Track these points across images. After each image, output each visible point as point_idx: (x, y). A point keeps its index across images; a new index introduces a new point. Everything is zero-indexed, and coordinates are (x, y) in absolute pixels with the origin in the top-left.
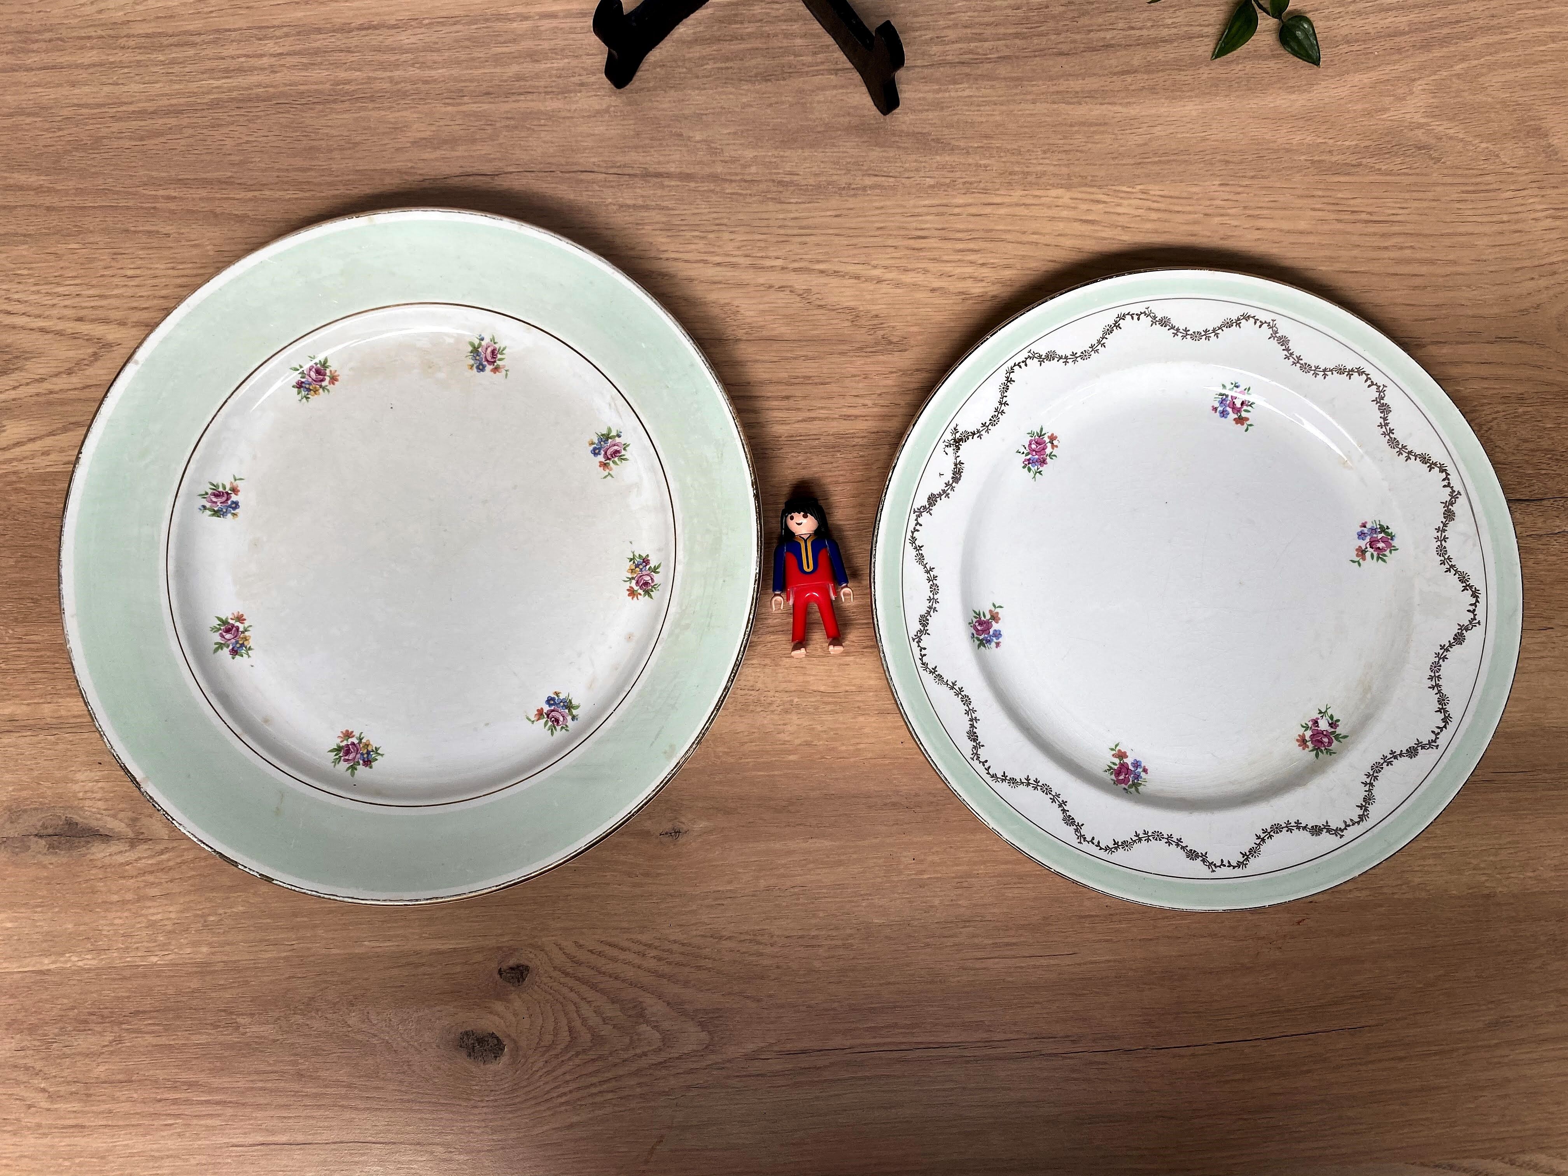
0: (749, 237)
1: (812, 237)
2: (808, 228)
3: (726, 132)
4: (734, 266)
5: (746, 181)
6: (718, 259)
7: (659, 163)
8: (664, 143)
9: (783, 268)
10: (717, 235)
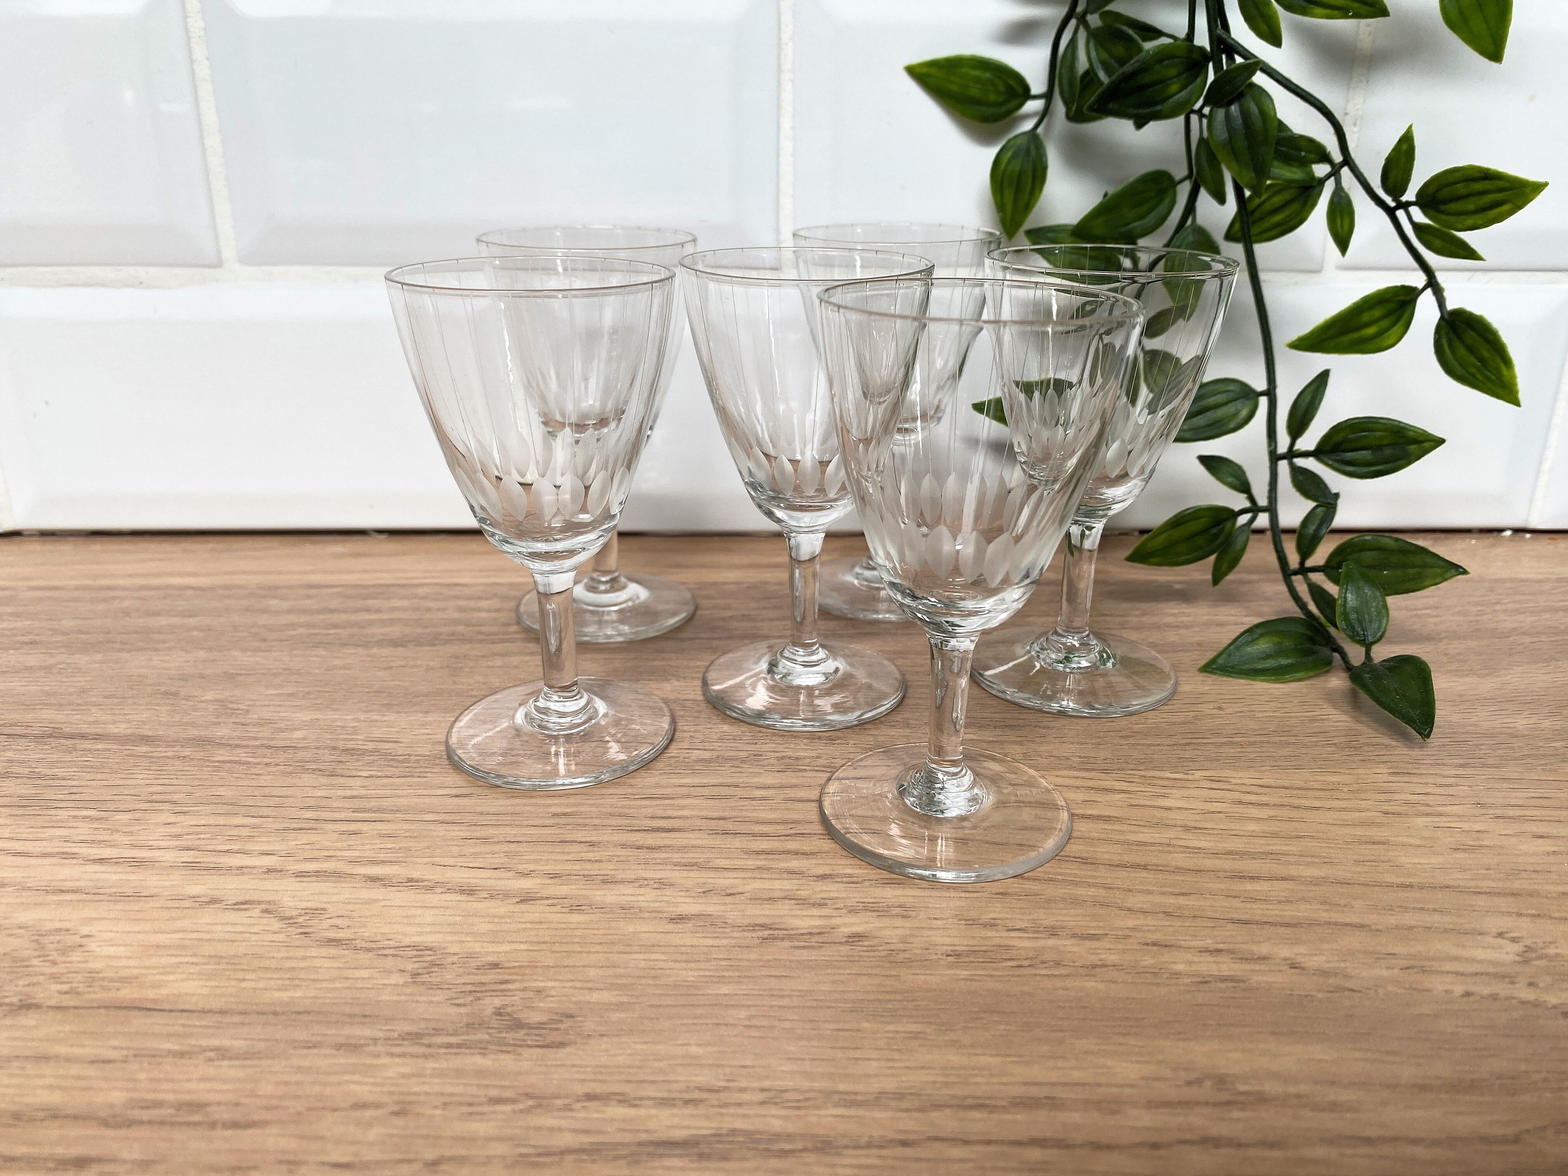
0: (221, 821)
1: (379, 826)
2: (379, 810)
3: (273, 692)
4: (137, 863)
5: (269, 747)
6: (106, 853)
7: (96, 722)
8: (130, 701)
9: (269, 871)
10: (137, 815)
